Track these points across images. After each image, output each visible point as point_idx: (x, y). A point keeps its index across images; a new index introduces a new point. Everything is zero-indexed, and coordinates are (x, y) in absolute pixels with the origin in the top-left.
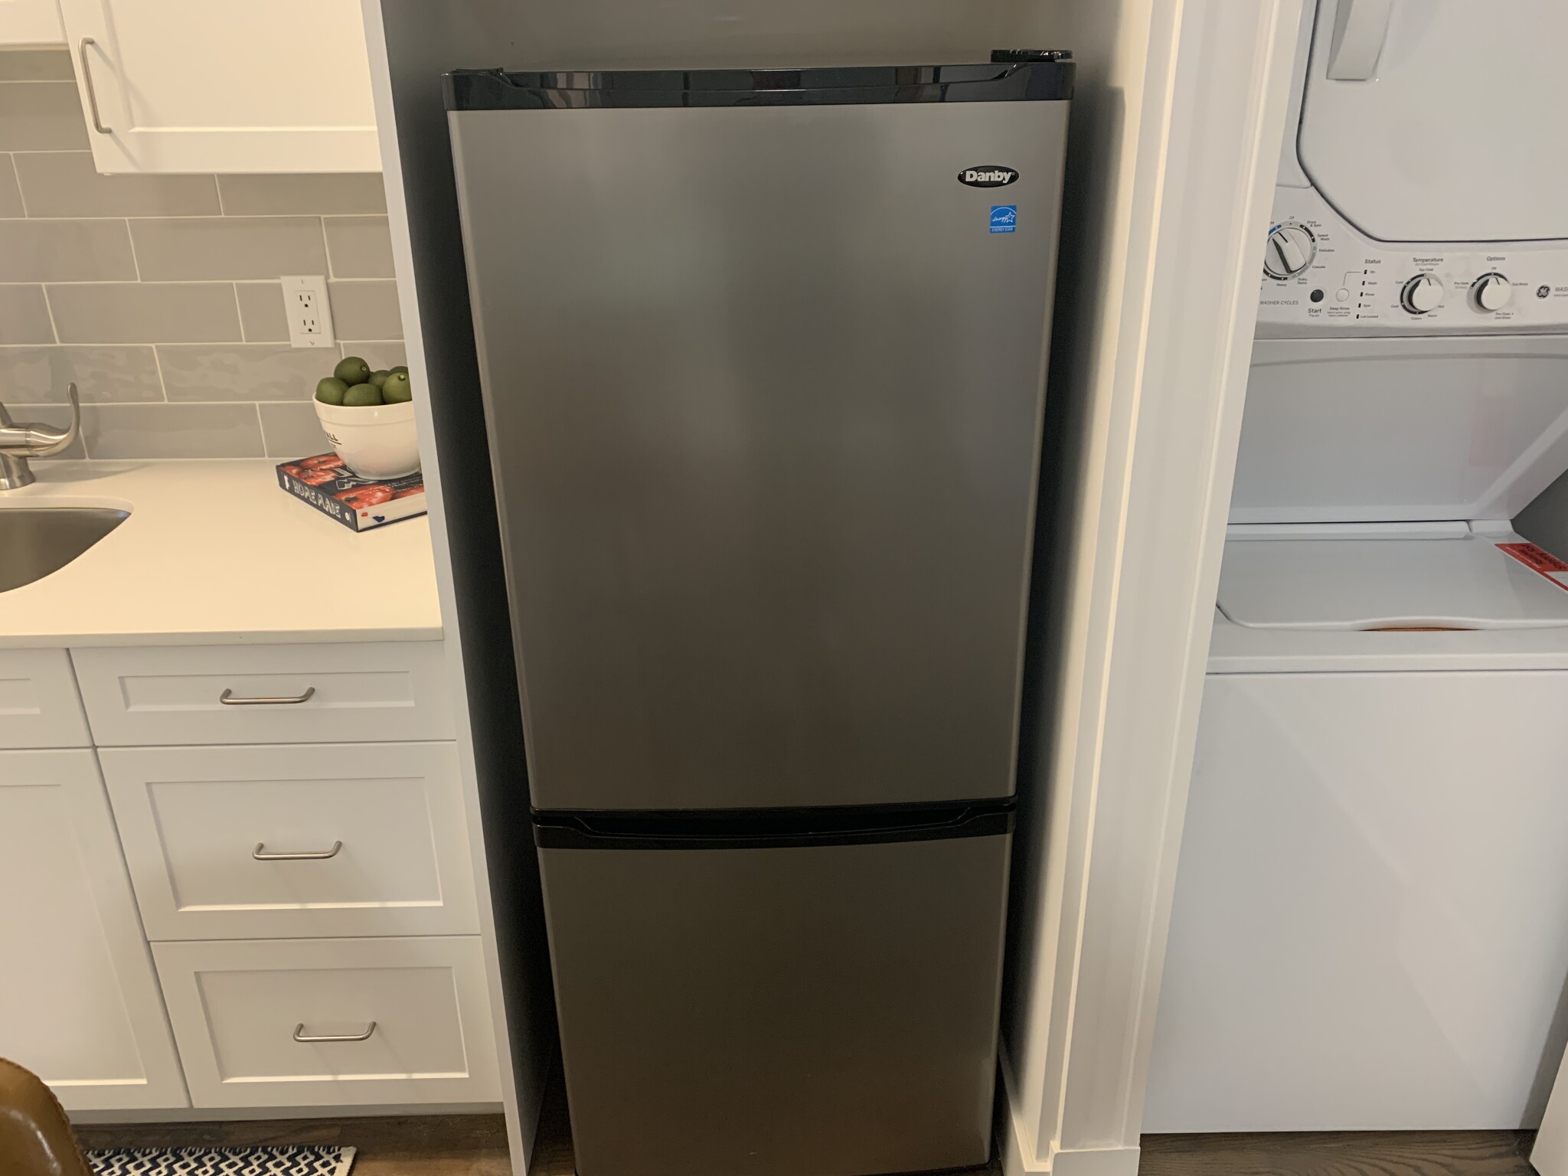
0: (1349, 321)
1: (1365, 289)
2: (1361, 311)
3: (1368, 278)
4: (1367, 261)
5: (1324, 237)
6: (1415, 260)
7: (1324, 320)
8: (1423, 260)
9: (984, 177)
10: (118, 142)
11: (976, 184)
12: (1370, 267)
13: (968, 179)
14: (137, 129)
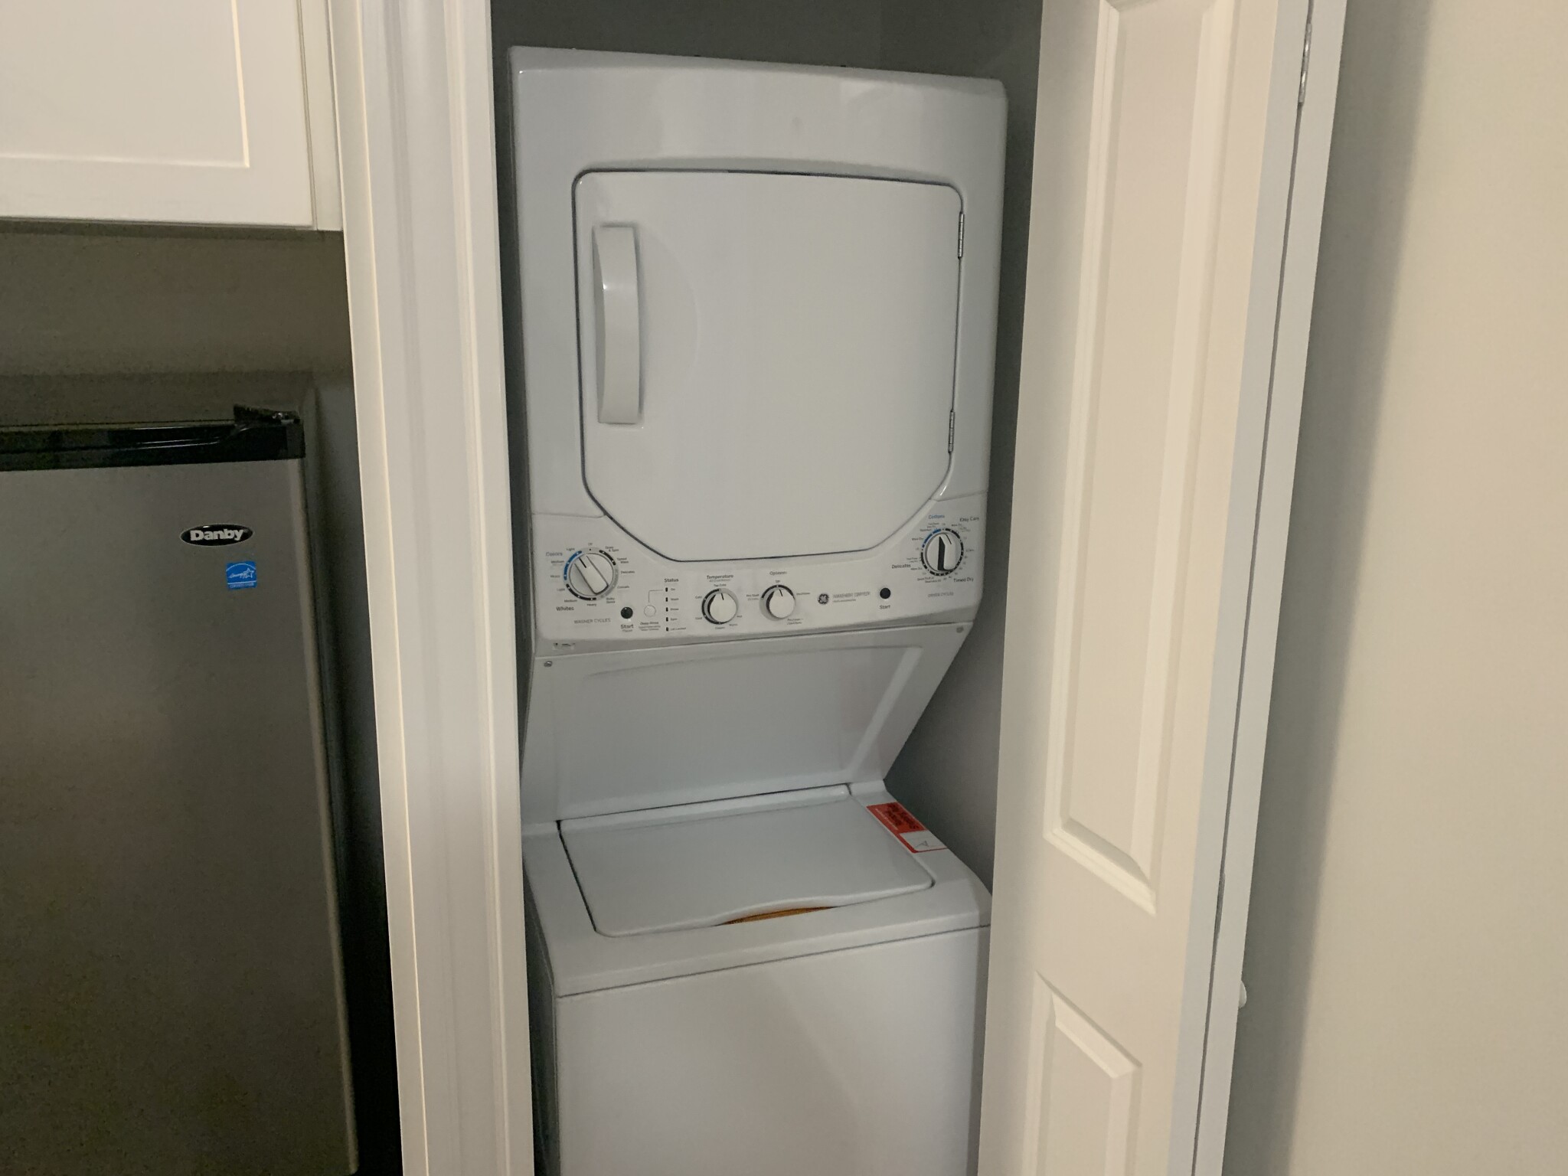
0: (660, 634)
1: (670, 605)
2: (669, 625)
3: (670, 595)
4: (666, 580)
5: (624, 561)
6: (708, 577)
7: (637, 634)
8: (715, 577)
9: (212, 536)
11: (204, 542)
12: (670, 586)
13: (193, 538)
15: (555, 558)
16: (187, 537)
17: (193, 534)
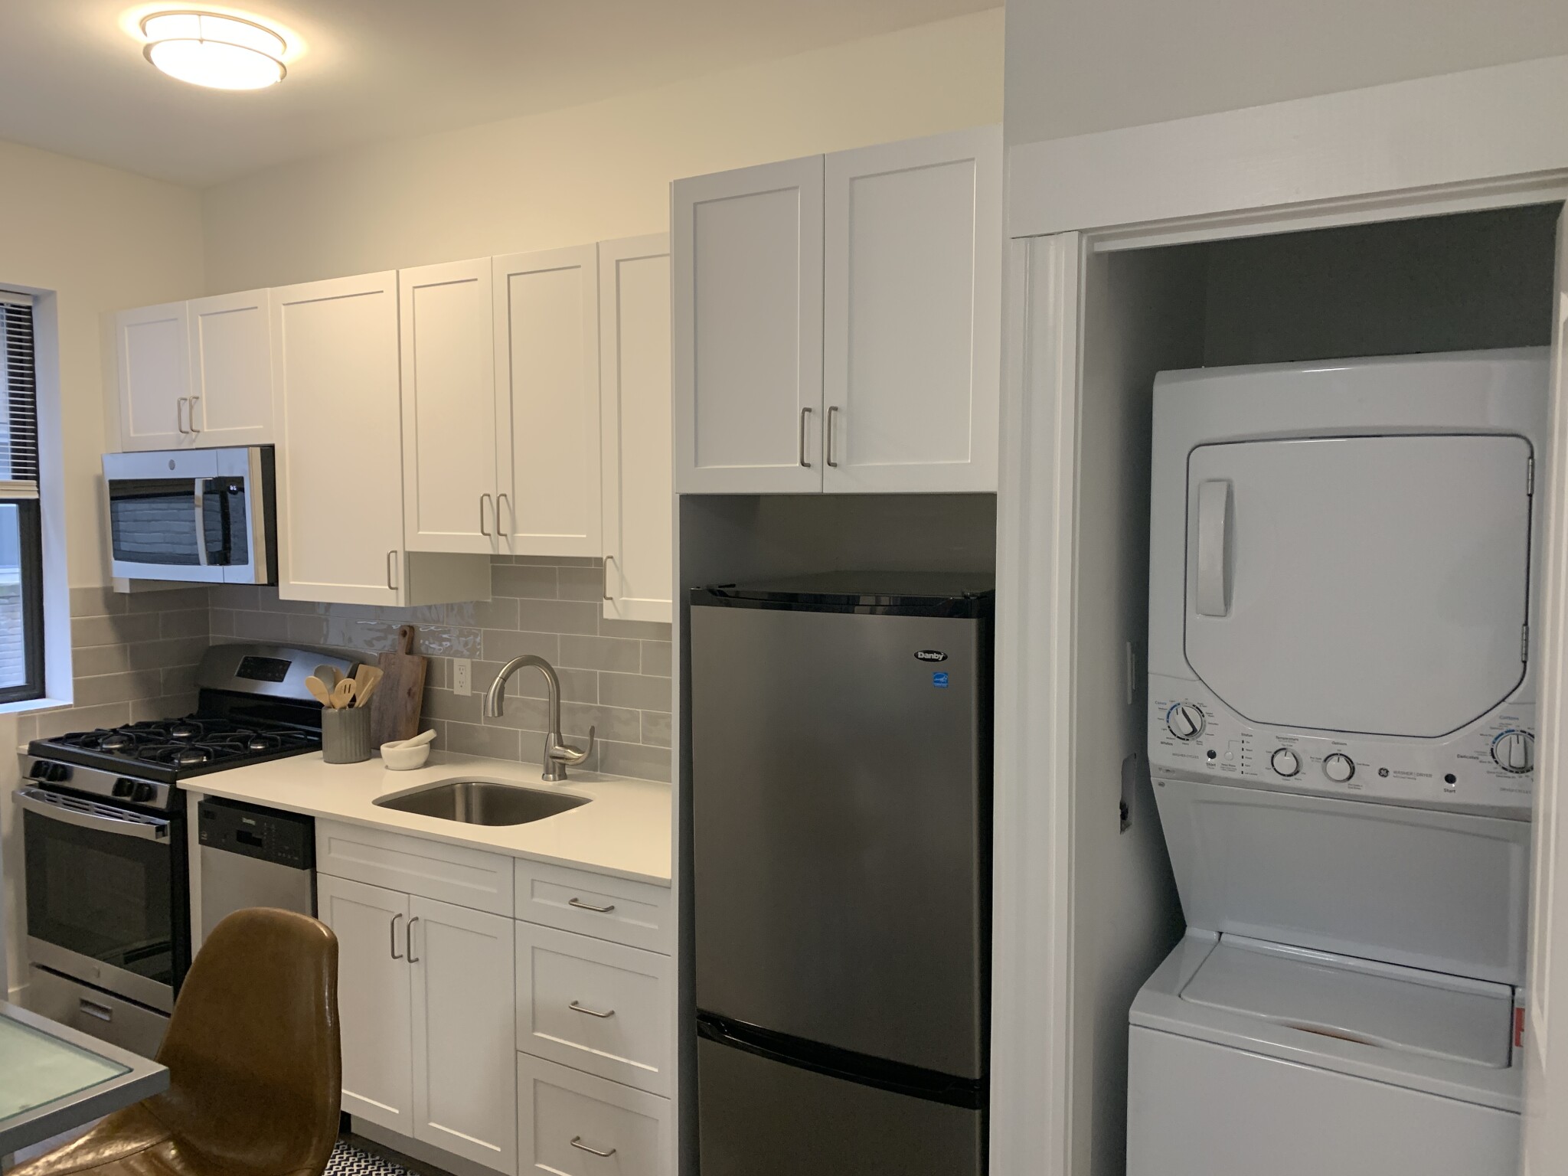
0: (1236, 775)
1: (1245, 753)
2: (1244, 769)
3: (1245, 746)
4: (1243, 734)
5: (1210, 715)
6: (1277, 737)
7: (1217, 771)
8: (1284, 739)
9: (928, 656)
10: (614, 604)
11: (924, 659)
12: (1245, 739)
13: (919, 657)
14: (623, 598)
15: (1161, 706)
16: (916, 655)
17: (919, 653)
